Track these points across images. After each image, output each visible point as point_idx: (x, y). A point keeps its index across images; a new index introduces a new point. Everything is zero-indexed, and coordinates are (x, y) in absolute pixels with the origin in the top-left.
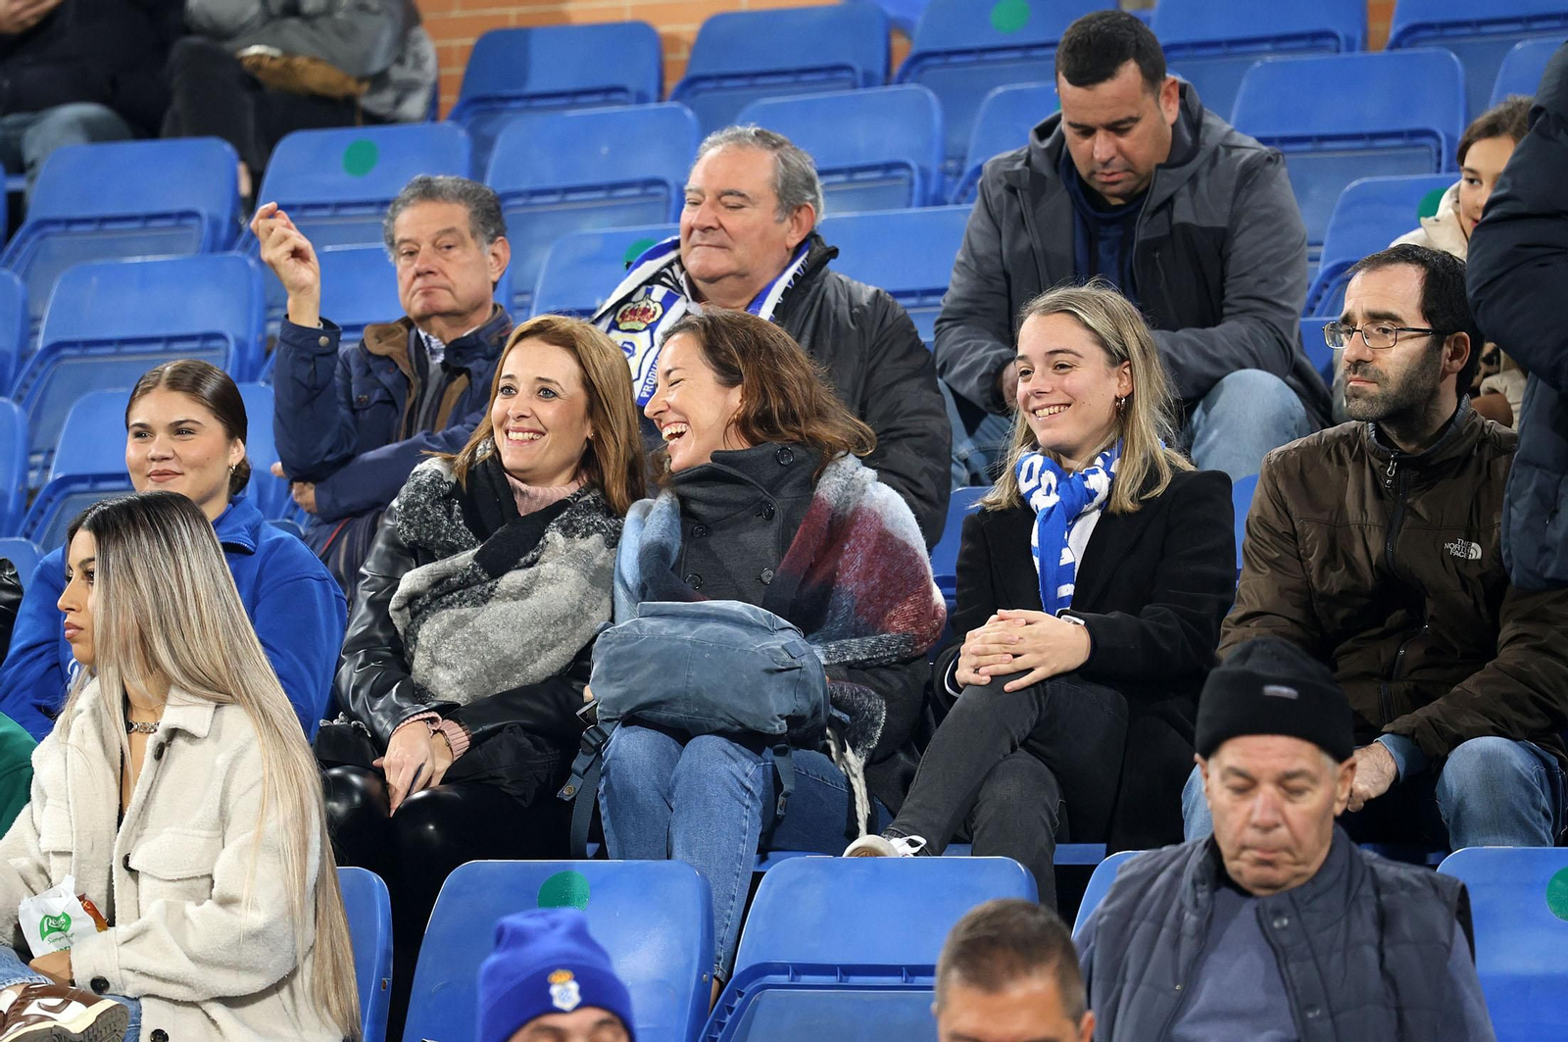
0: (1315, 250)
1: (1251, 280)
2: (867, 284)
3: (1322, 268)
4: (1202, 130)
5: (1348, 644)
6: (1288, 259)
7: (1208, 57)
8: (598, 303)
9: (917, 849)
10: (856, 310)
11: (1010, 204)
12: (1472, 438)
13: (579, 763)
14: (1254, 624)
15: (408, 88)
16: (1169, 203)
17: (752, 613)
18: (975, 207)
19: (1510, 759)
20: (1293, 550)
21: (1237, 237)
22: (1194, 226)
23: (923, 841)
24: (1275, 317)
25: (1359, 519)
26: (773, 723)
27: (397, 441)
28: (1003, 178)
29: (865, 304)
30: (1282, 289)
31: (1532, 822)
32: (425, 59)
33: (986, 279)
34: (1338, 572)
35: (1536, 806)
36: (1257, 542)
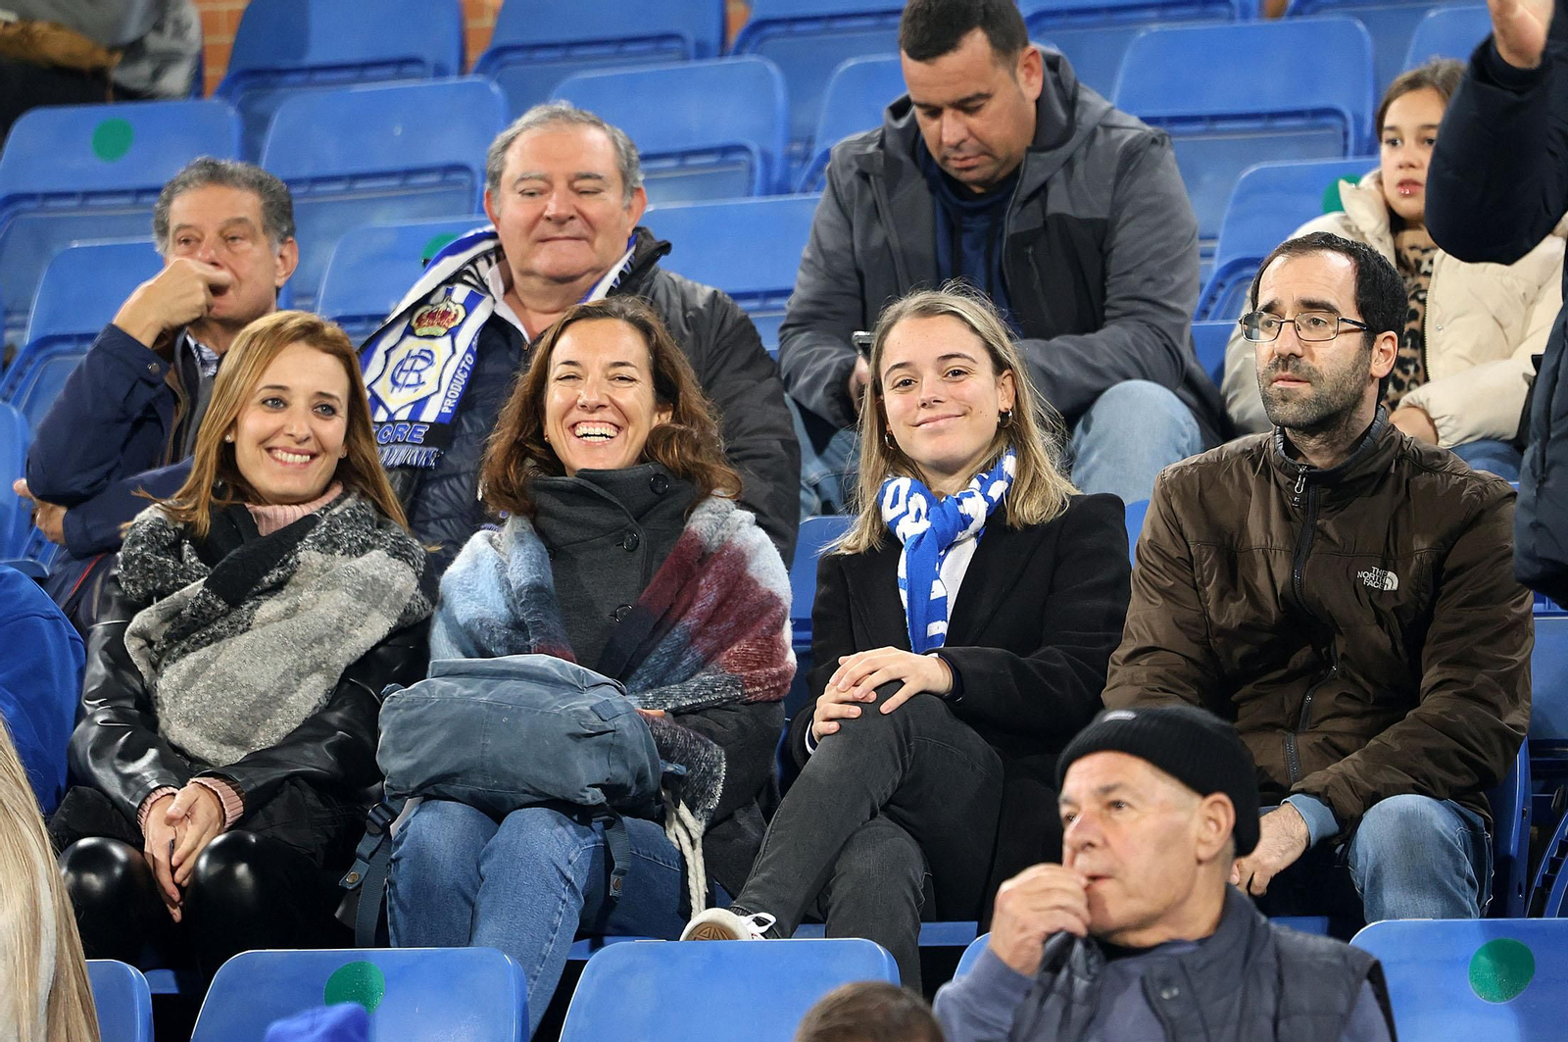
0: (1208, 245)
1: (1135, 279)
2: (704, 283)
3: (1216, 265)
4: (1078, 109)
5: (1247, 690)
6: (1177, 255)
7: (1083, 26)
8: (392, 306)
9: (765, 929)
10: (690, 313)
11: (862, 193)
12: (1389, 453)
13: (365, 846)
14: (1144, 662)
15: (168, 59)
16: (1042, 189)
17: (558, 668)
18: (822, 196)
19: (1431, 820)
20: (1188, 579)
21: (1119, 229)
22: (1071, 217)
23: (773, 919)
24: (1164, 321)
25: (1263, 542)
26: (583, 794)
27: (161, 465)
28: (854, 164)
29: (701, 306)
30: (1171, 288)
31: (1456, 891)
32: (188, 27)
33: (838, 278)
34: (1238, 603)
35: (1460, 873)
36: (1148, 569)
